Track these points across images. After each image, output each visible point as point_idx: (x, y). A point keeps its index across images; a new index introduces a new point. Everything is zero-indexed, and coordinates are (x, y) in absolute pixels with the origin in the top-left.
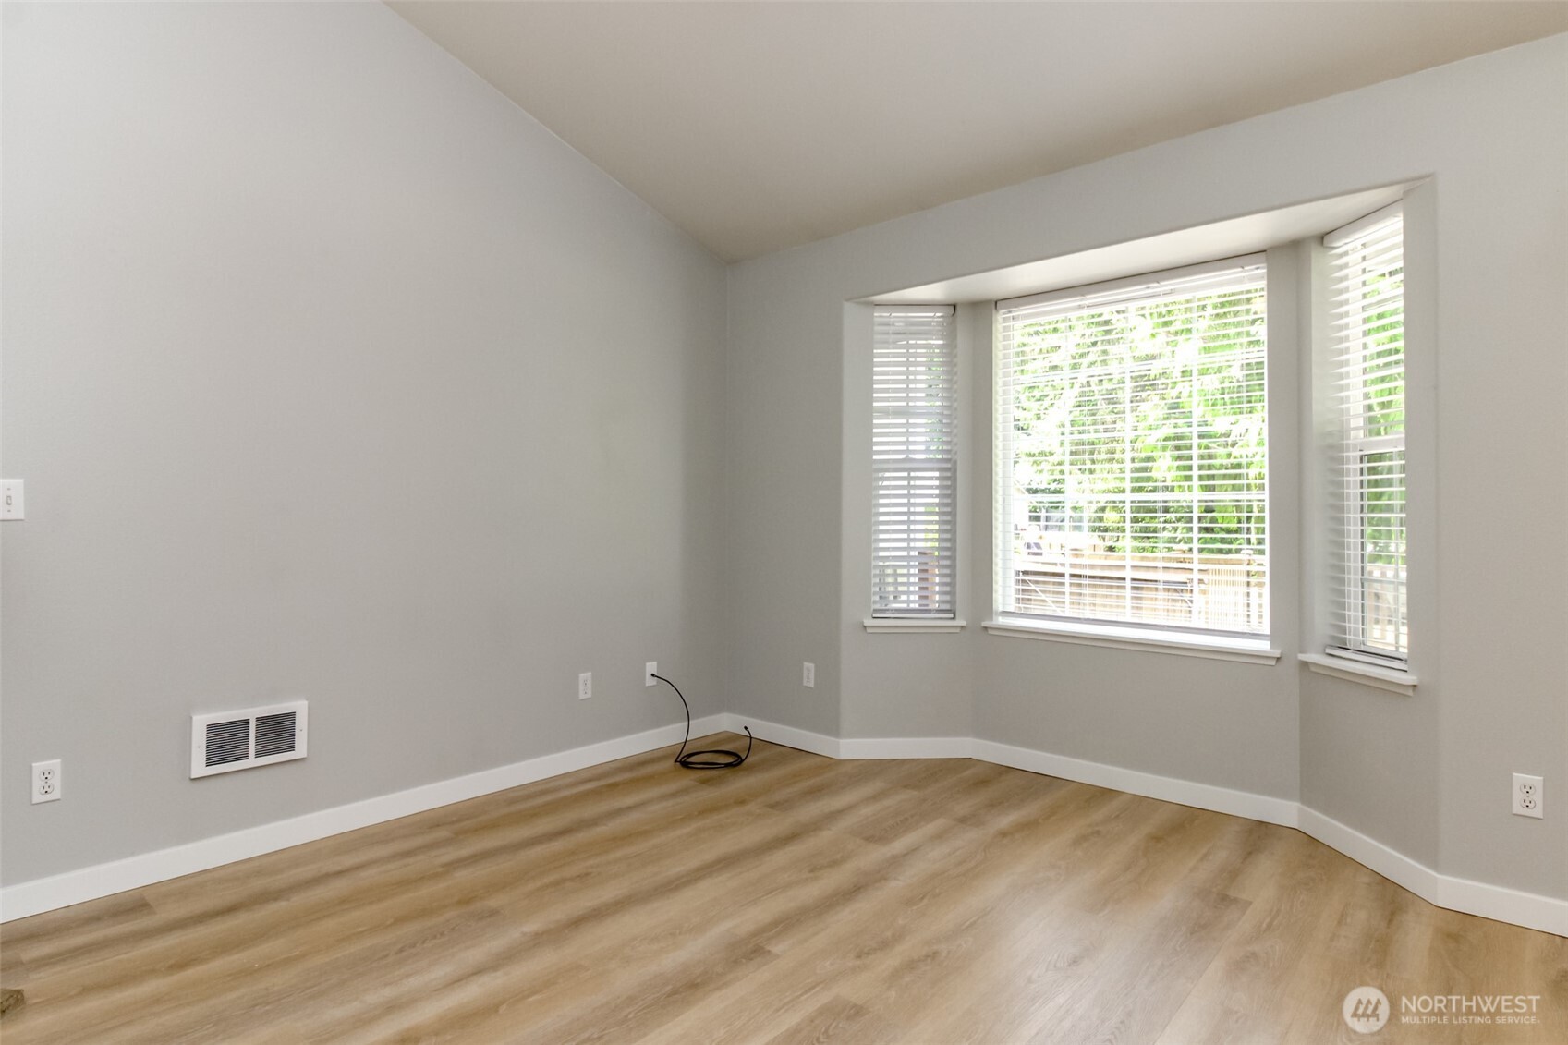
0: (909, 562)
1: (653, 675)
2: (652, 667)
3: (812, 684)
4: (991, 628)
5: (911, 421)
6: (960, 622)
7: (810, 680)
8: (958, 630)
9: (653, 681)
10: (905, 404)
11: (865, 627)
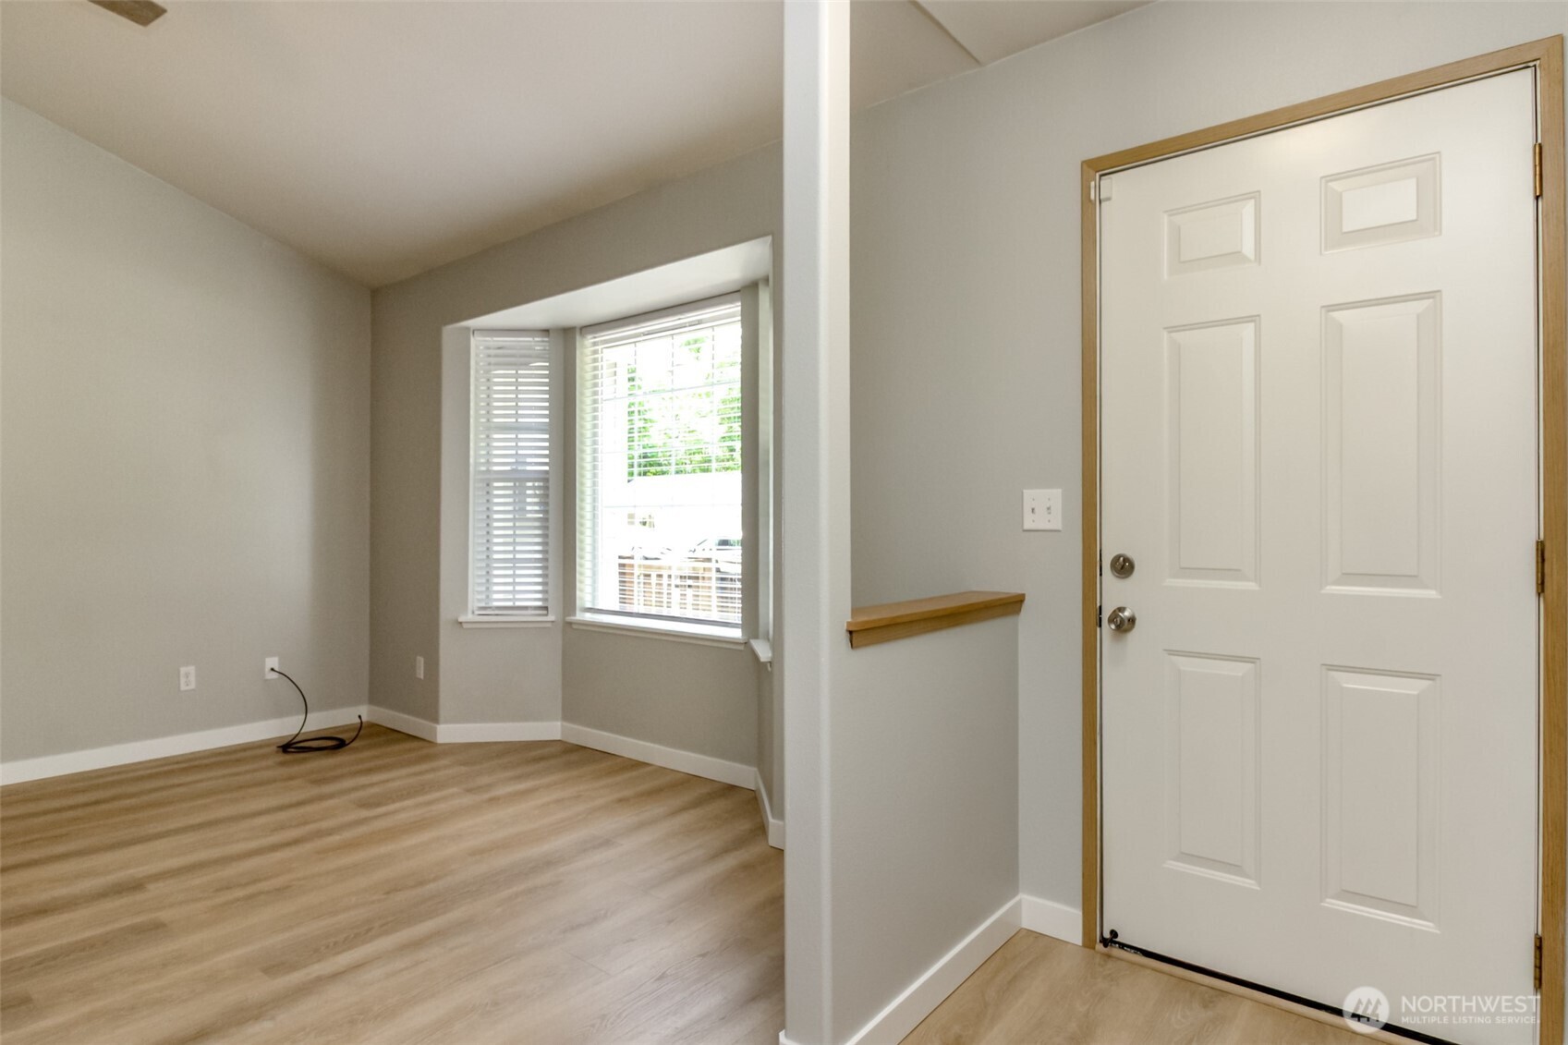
0: (514, 564)
1: (272, 669)
2: (273, 662)
3: (422, 677)
4: (575, 623)
5: (520, 436)
6: (551, 618)
7: (421, 674)
8: (549, 625)
9: (275, 675)
10: (514, 420)
11: (461, 623)
